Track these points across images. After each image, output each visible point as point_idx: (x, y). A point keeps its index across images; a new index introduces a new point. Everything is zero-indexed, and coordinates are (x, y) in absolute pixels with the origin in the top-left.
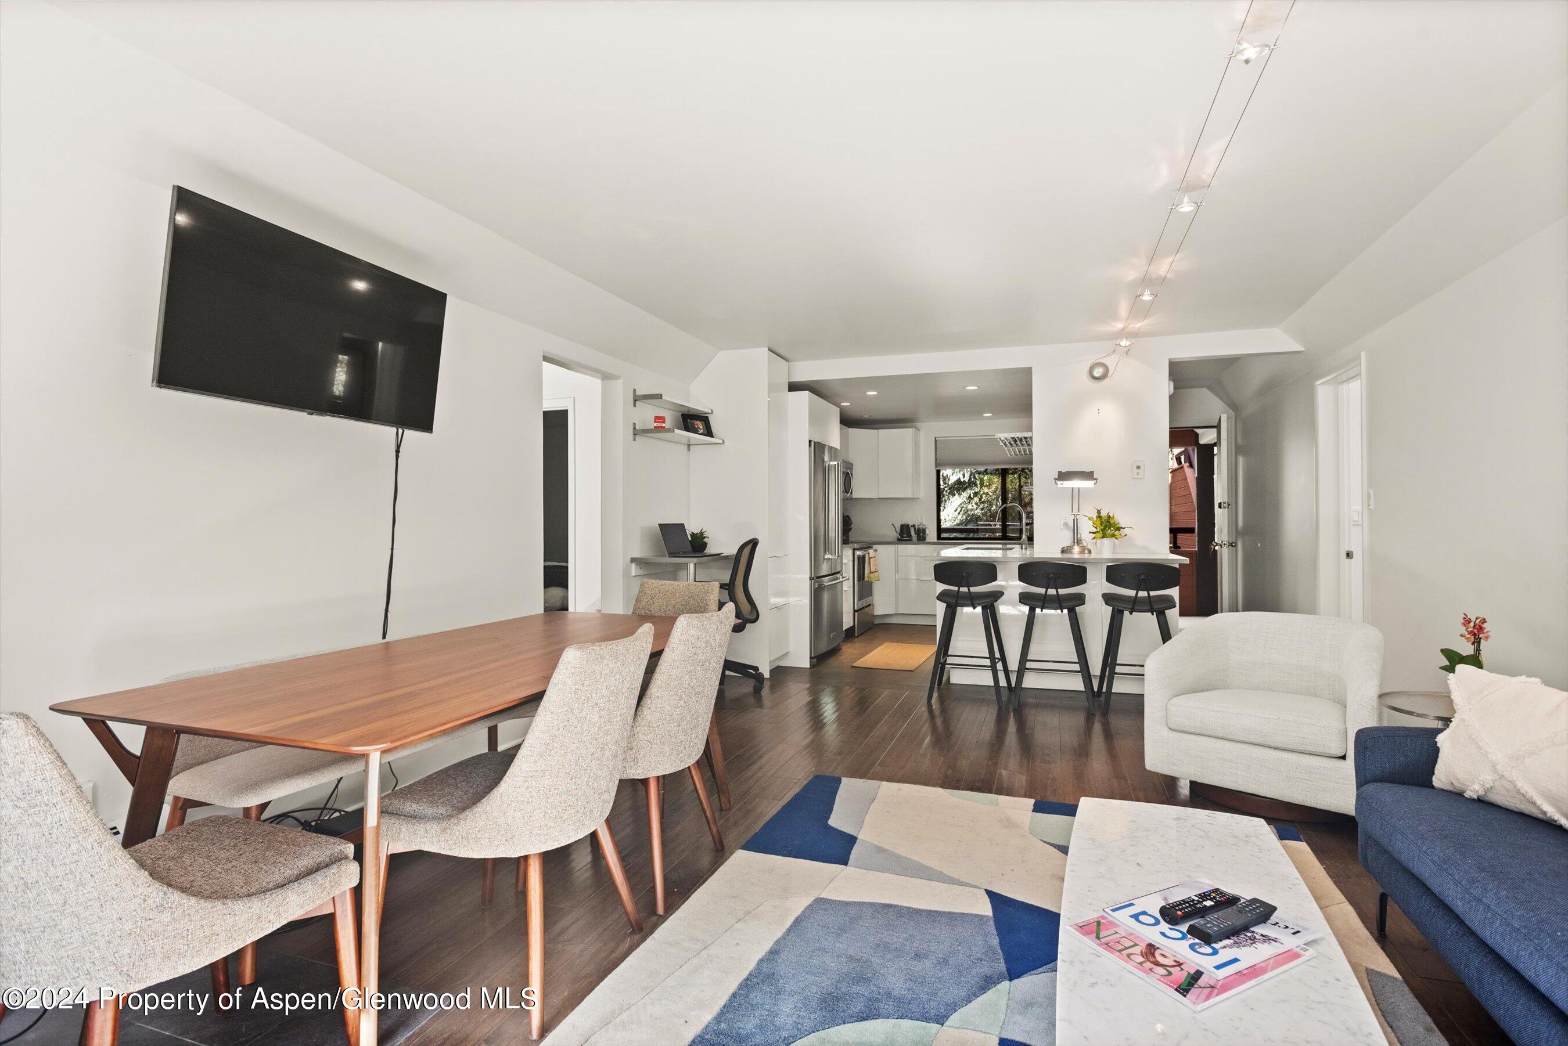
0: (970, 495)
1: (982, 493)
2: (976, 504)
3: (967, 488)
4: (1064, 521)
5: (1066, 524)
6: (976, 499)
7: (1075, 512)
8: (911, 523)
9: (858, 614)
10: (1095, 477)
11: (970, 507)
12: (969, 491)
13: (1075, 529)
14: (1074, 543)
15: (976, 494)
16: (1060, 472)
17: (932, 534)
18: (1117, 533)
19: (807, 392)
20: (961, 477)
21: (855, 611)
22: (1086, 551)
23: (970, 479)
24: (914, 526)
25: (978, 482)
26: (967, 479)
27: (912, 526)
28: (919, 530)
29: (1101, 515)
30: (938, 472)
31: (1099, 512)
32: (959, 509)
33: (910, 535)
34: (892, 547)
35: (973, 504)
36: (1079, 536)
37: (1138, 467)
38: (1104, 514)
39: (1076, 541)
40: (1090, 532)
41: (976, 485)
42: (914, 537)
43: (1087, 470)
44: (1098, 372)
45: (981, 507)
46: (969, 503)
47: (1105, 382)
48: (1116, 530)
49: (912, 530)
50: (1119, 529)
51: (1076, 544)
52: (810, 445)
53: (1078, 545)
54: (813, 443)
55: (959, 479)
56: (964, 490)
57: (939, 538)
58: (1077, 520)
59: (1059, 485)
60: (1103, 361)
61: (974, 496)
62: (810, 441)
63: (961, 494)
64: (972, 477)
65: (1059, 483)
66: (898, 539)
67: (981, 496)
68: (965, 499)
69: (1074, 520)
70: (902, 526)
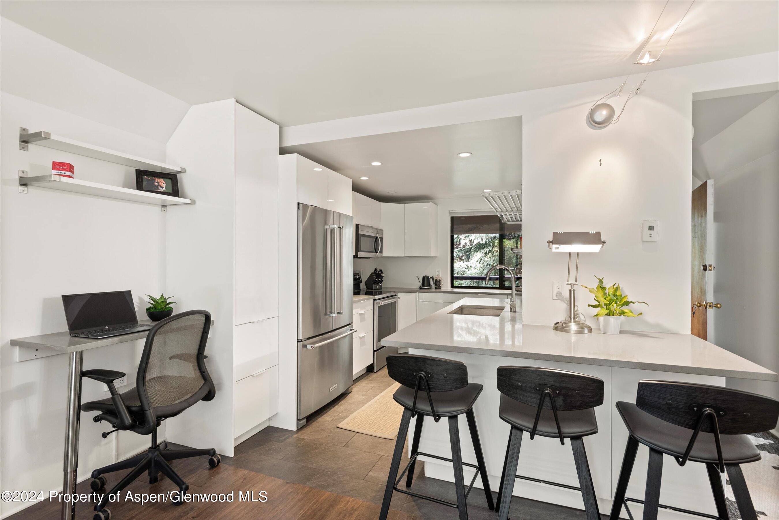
0: (486, 252)
1: (493, 250)
2: (490, 257)
3: (484, 247)
4: (558, 290)
5: (559, 295)
6: (490, 254)
7: (572, 280)
8: (430, 276)
9: (377, 353)
10: (602, 240)
11: (486, 259)
12: (486, 249)
13: (571, 301)
14: (571, 318)
15: (490, 251)
16: (555, 234)
17: (446, 285)
18: (625, 309)
19: (296, 154)
20: (481, 240)
21: (374, 351)
22: (586, 330)
23: (486, 242)
24: (432, 278)
25: (491, 244)
26: (484, 242)
27: (431, 278)
28: (436, 281)
29: (604, 285)
30: (452, 237)
31: (601, 281)
32: (479, 261)
33: (429, 285)
34: (414, 295)
35: (488, 257)
36: (576, 309)
37: (651, 228)
38: (608, 284)
39: (572, 317)
40: (589, 305)
41: (490, 245)
42: (433, 286)
43: (592, 231)
44: (602, 115)
45: (493, 259)
46: (486, 256)
47: (611, 127)
48: (623, 305)
49: (431, 280)
50: (627, 303)
51: (572, 320)
52: (298, 208)
53: (575, 322)
54: (301, 205)
55: (479, 242)
56: (483, 249)
57: (453, 286)
58: (574, 291)
59: (554, 250)
60: (609, 102)
61: (489, 252)
62: (299, 204)
63: (481, 251)
64: (487, 241)
65: (554, 246)
66: (421, 288)
67: (493, 252)
68: (483, 254)
69: (570, 291)
70: (424, 278)
